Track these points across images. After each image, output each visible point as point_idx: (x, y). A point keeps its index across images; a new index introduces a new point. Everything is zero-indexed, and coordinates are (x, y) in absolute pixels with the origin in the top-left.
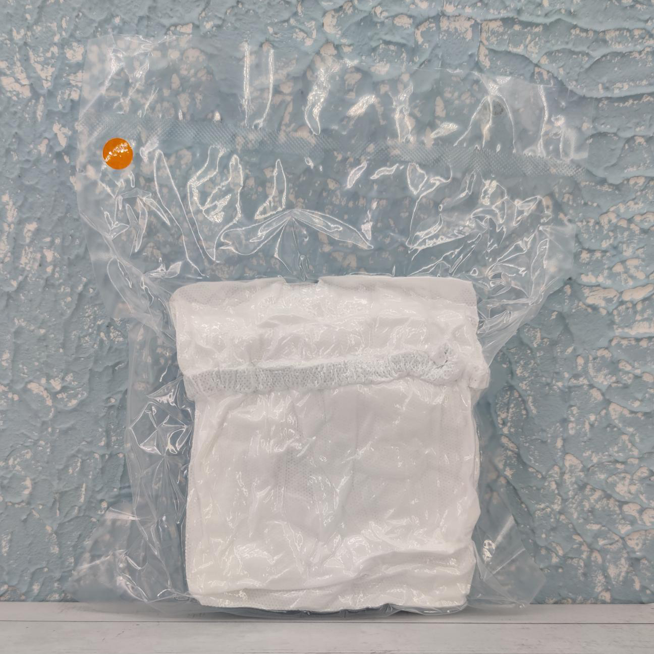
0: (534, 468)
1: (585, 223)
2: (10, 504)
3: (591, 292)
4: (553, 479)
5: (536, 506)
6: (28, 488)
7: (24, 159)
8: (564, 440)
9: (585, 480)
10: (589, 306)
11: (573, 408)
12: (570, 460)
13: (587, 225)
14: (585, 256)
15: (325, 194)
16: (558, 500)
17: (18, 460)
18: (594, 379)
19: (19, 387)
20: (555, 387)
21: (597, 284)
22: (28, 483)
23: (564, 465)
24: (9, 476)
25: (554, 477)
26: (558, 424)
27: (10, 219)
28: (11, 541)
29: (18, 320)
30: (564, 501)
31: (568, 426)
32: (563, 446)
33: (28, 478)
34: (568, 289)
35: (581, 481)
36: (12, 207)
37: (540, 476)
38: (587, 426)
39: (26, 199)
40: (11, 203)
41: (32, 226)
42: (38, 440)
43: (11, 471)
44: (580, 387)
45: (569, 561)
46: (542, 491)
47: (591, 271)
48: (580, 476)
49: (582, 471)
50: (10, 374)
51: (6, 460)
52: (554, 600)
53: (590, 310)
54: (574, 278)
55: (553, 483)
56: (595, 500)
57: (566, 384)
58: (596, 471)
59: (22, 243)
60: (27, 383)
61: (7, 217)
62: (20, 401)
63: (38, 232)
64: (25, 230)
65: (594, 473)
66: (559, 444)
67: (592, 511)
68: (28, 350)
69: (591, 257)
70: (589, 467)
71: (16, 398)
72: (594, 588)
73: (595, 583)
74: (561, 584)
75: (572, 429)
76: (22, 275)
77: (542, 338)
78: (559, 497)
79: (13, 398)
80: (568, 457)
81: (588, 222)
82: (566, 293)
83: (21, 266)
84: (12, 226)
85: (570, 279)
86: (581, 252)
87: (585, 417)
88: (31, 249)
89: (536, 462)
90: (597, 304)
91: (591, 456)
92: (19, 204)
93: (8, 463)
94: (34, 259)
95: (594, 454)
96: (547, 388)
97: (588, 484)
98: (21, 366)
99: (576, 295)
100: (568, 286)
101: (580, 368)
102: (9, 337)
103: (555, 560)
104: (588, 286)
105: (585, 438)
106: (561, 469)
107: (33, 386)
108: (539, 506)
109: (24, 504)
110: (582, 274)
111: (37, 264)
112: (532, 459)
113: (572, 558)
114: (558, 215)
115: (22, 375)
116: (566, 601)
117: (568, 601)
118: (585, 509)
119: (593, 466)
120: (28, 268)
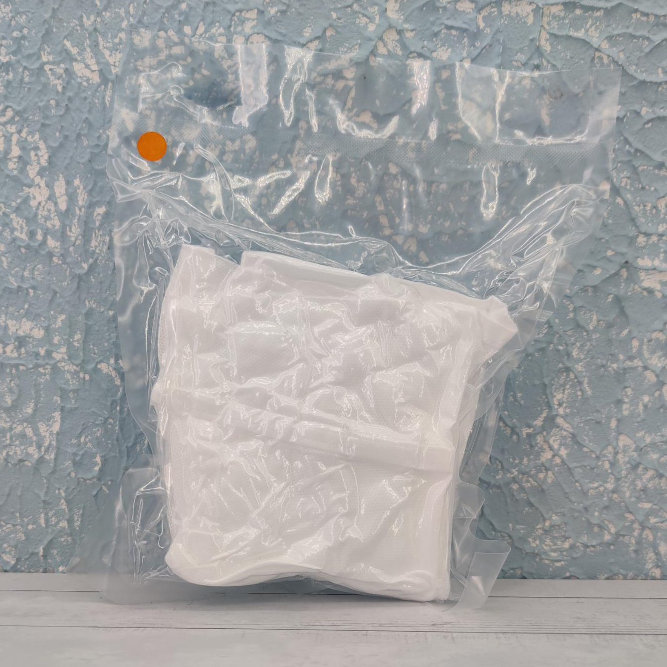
0: (588, 448)
1: (642, 207)
2: (82, 480)
3: (646, 275)
4: (606, 459)
5: (589, 484)
6: (98, 464)
7: (94, 144)
8: (619, 420)
9: (638, 460)
10: (645, 289)
11: (627, 390)
12: (624, 441)
13: (644, 210)
14: (641, 240)
15: (386, 178)
16: (612, 479)
17: (89, 437)
18: (648, 361)
19: (91, 366)
20: (610, 369)
21: (653, 267)
22: (98, 459)
23: (617, 445)
24: (81, 453)
25: (607, 457)
26: (612, 405)
27: (81, 203)
28: (83, 515)
29: (89, 302)
30: (618, 480)
31: (622, 407)
32: (617, 426)
33: (98, 455)
34: (624, 272)
35: (634, 460)
36: (82, 191)
37: (594, 456)
38: (641, 407)
39: (95, 183)
40: (81, 187)
41: (101, 210)
42: (108, 418)
43: (83, 448)
44: (635, 368)
45: (621, 539)
46: (595, 470)
47: (648, 255)
48: (633, 456)
49: (635, 451)
50: (81, 354)
51: (79, 437)
52: (606, 576)
53: (645, 293)
54: (630, 261)
55: (607, 462)
56: (647, 479)
57: (621, 366)
58: (648, 451)
59: (91, 226)
60: (97, 363)
61: (78, 201)
62: (91, 380)
63: (107, 215)
64: (95, 214)
65: (647, 453)
66: (613, 424)
67: (644, 490)
68: (98, 330)
69: (647, 241)
70: (642, 447)
71: (87, 377)
72: (645, 564)
73: (645, 560)
74: (612, 560)
75: (626, 409)
76: (92, 258)
77: (599, 321)
78: (612, 476)
79: (84, 378)
80: (622, 437)
81: (645, 206)
82: (622, 276)
83: (91, 249)
84: (83, 210)
85: (627, 262)
86: (638, 236)
87: (638, 398)
88: (101, 233)
89: (590, 442)
90: (652, 287)
91: (643, 437)
92: (89, 187)
93: (80, 441)
94: (104, 242)
95: (647, 435)
96: (602, 369)
97: (641, 464)
98: (91, 347)
99: (632, 278)
100: (624, 270)
101: (635, 350)
102: (80, 318)
103: (607, 537)
104: (645, 270)
105: (639, 419)
106: (614, 448)
107: (103, 367)
108: (592, 485)
109: (95, 480)
110: (638, 257)
111: (106, 247)
112: (586, 438)
113: (624, 536)
114: (616, 199)
115: (92, 355)
116: (617, 577)
117: (619, 577)
118: (637, 488)
119: (645, 446)
120: (97, 251)
